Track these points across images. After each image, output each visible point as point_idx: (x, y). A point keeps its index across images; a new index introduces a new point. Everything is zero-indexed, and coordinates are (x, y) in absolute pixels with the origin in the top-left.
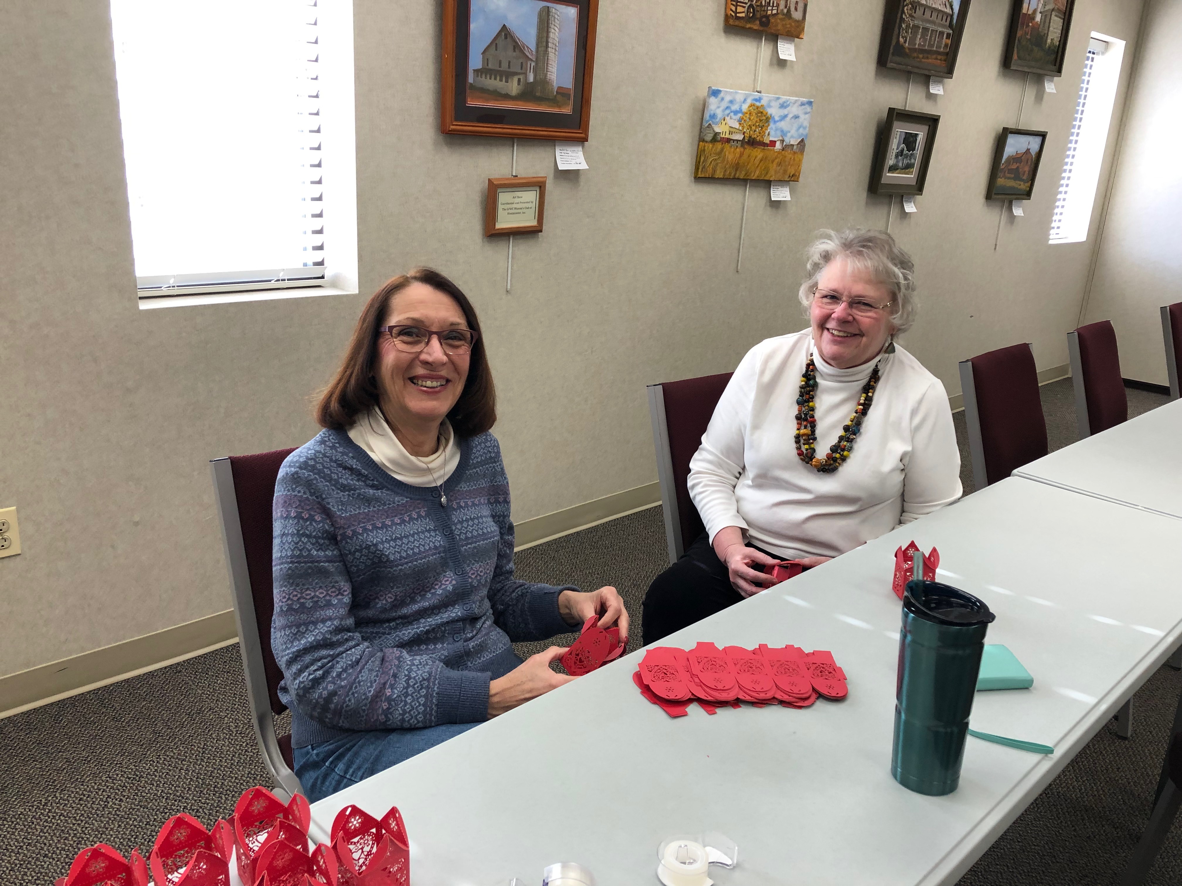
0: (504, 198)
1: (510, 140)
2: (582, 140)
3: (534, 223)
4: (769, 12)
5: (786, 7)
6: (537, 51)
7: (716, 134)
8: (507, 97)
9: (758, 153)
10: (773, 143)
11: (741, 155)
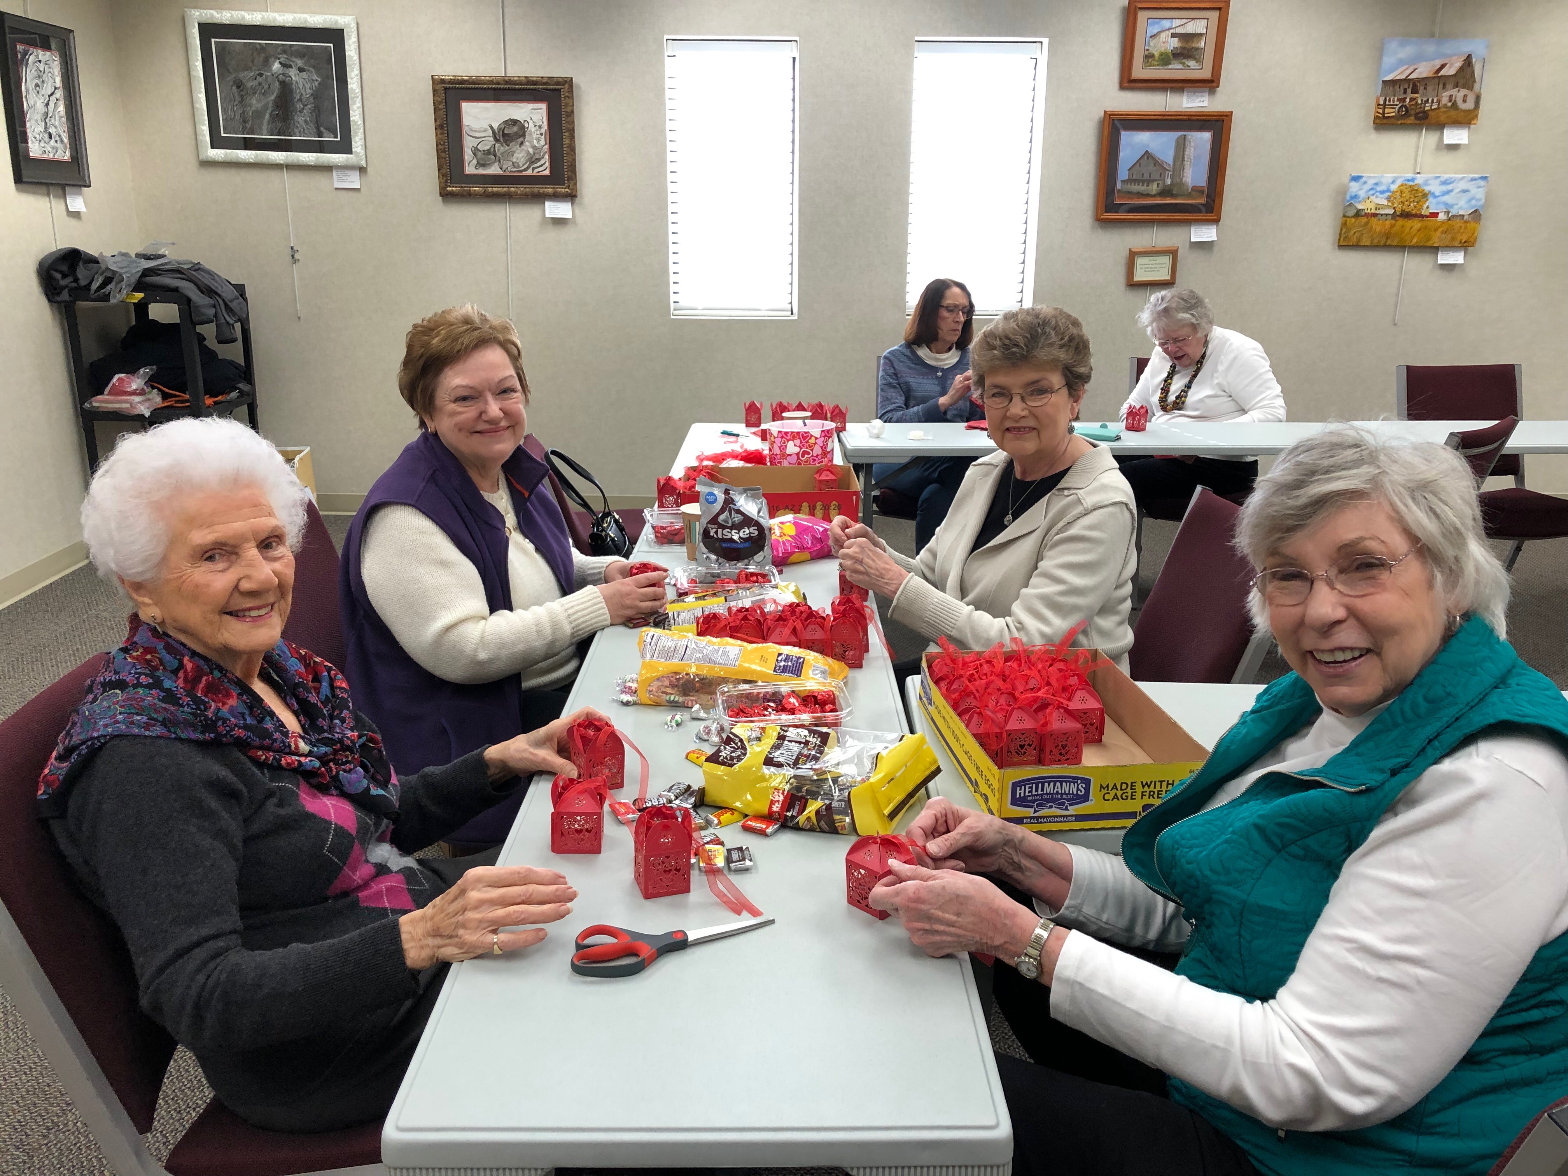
0: (1140, 261)
1: (1150, 223)
2: (1216, 221)
3: (1168, 278)
4: (1427, 108)
5: (1450, 101)
6: (1174, 164)
7: (1359, 211)
8: (1148, 195)
9: (1416, 224)
10: (1435, 215)
11: (1393, 226)
